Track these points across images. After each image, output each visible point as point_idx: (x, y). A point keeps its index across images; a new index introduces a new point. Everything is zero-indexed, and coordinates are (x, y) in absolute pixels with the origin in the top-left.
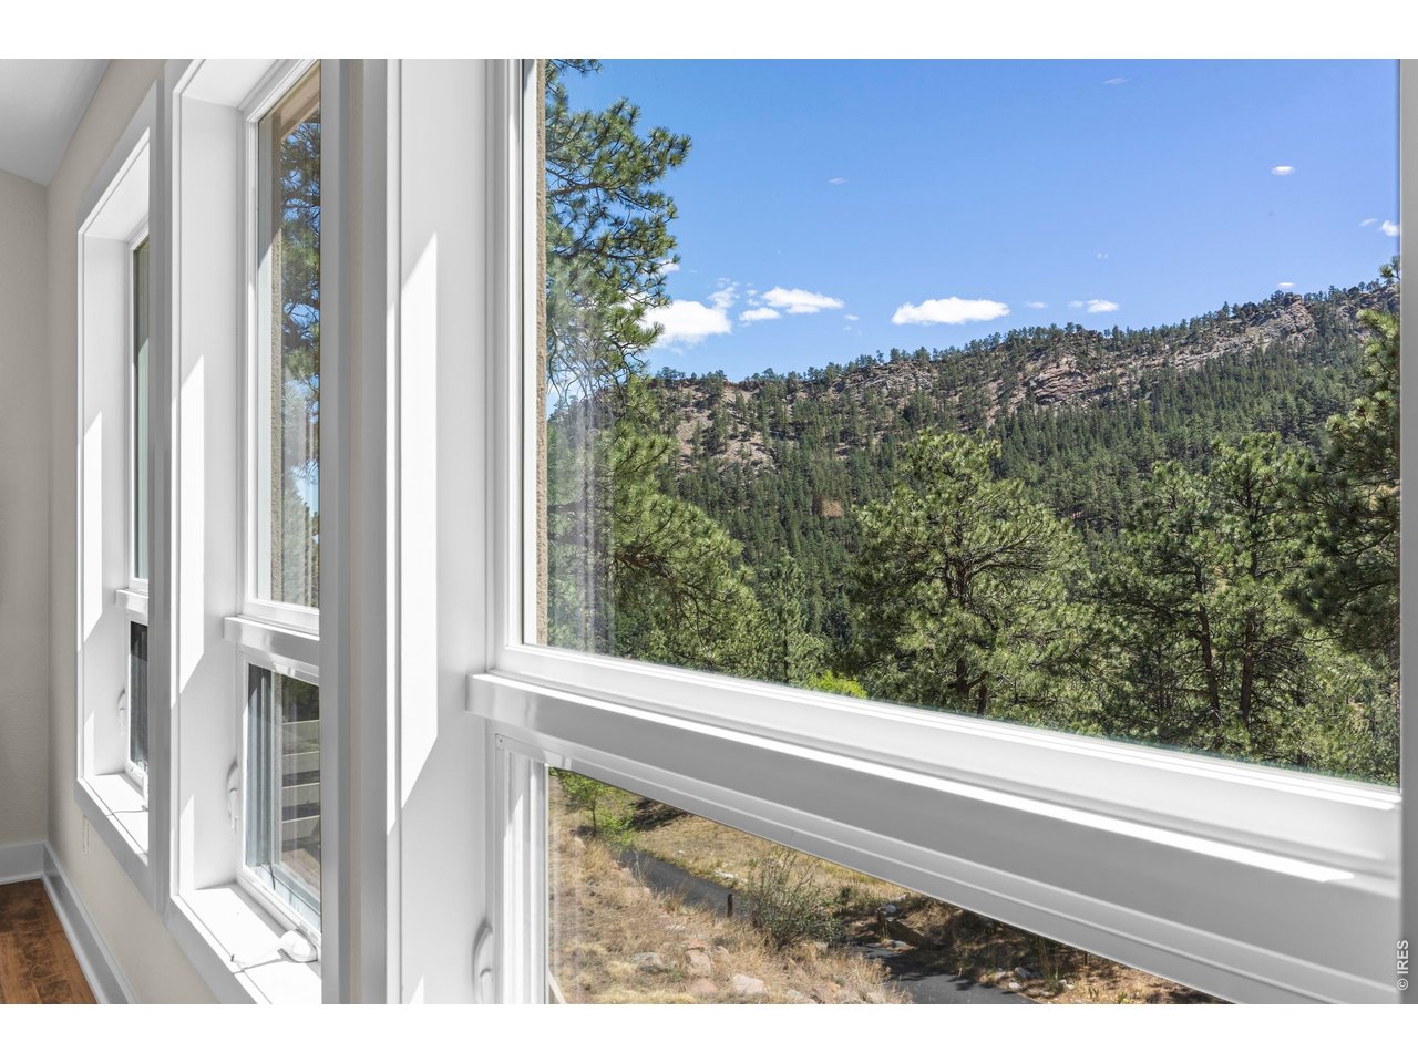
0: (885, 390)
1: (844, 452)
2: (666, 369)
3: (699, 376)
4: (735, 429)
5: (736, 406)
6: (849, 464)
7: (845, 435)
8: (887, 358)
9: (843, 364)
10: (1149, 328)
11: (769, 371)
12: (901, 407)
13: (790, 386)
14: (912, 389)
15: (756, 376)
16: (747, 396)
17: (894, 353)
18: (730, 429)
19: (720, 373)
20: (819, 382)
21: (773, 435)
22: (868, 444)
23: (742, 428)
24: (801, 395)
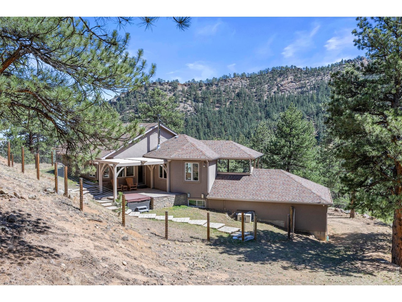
0: (231, 87)
1: (218, 107)
2: (159, 79)
3: (170, 81)
4: (182, 99)
5: (183, 91)
6: (219, 111)
7: (218, 101)
8: (232, 76)
9: (218, 78)
10: (317, 67)
11: (193, 80)
12: (236, 92)
13: (200, 85)
14: (240, 87)
15: (189, 81)
16: (186, 88)
17: (234, 74)
18: (180, 99)
19: (177, 81)
20: (209, 84)
21: (194, 101)
22: (225, 105)
23: (184, 99)
24: (204, 88)
